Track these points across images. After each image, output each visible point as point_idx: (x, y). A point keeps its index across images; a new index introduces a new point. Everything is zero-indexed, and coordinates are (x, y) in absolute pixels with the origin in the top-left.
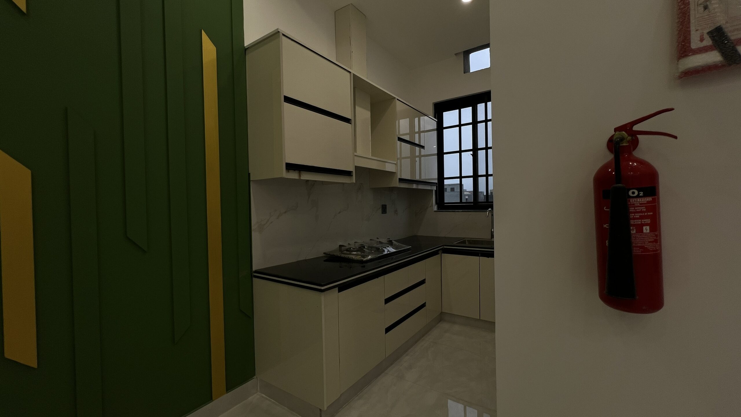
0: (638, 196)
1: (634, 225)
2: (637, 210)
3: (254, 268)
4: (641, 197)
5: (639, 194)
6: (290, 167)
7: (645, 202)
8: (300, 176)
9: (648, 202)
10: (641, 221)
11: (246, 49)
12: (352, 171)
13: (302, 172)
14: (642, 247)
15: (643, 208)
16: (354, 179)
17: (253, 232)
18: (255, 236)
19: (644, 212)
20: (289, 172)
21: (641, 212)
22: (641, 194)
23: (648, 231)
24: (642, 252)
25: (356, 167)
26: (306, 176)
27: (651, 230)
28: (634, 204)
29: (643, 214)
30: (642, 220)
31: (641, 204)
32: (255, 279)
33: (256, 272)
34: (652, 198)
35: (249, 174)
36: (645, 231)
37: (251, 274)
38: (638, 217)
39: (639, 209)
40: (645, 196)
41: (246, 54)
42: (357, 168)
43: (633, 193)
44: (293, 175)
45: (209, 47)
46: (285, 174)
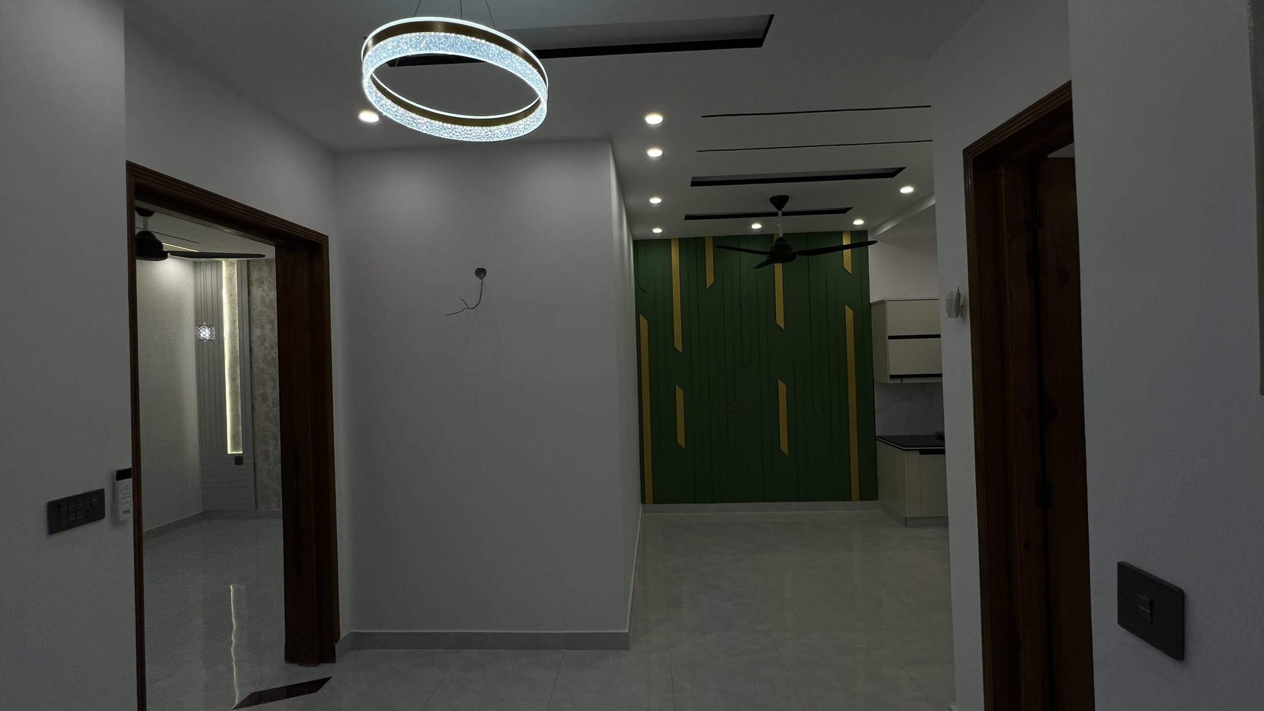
3: (876, 435)
6: (892, 377)
8: (902, 381)
11: (871, 306)
13: (903, 378)
17: (875, 413)
20: (893, 379)
26: (906, 381)
32: (877, 441)
33: (878, 437)
35: (873, 378)
37: (875, 438)
41: (871, 308)
44: (898, 381)
45: (849, 313)
46: (889, 381)
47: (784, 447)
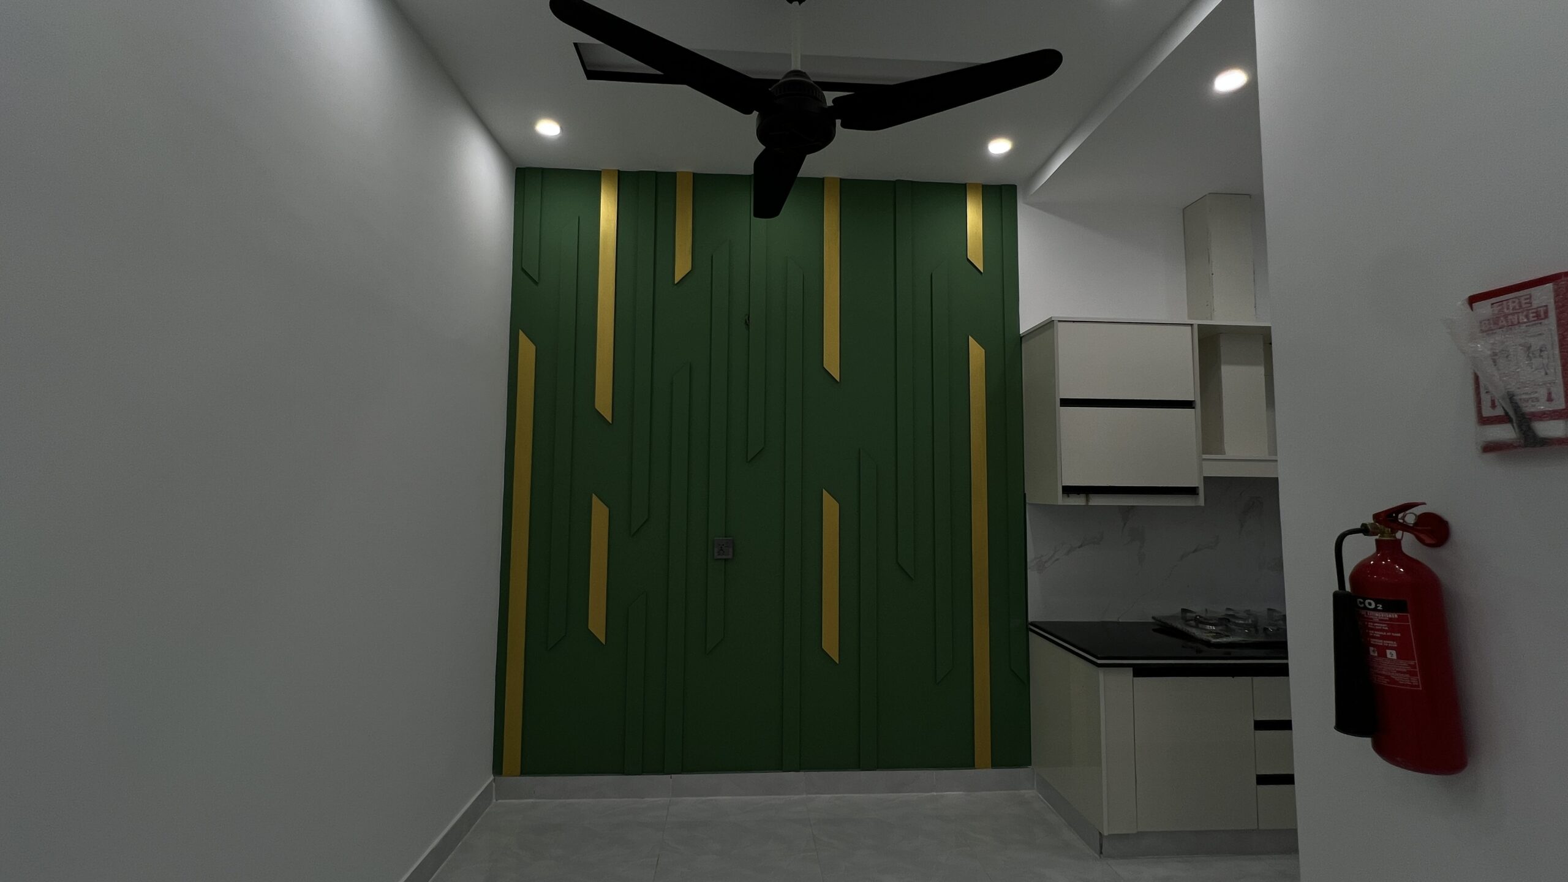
0: (1375, 609)
1: (1374, 646)
2: (1377, 627)
3: (1030, 619)
4: (1379, 611)
5: (1376, 607)
6: (1068, 490)
7: (1385, 619)
8: (1087, 501)
9: (1391, 619)
10: (1383, 643)
11: (1021, 338)
12: (1198, 487)
13: (1091, 496)
14: (1387, 677)
15: (1384, 625)
16: (1201, 500)
17: (1029, 571)
18: (1032, 576)
19: (1386, 631)
20: (1069, 496)
21: (1382, 630)
22: (1380, 607)
23: (1395, 657)
24: (1388, 683)
25: (1205, 478)
26: (1097, 501)
27: (1399, 656)
28: (1372, 619)
29: (1385, 634)
30: (1385, 642)
31: (1380, 620)
32: (1032, 635)
33: (1033, 624)
34: (1398, 616)
35: (1025, 495)
36: (1389, 656)
37: (1027, 626)
38: (1379, 636)
39: (1379, 626)
40: (1384, 610)
41: (1023, 342)
42: (1207, 480)
43: (1370, 604)
44: (1078, 501)
45: (977, 352)
46: (1061, 500)
47: (831, 643)
